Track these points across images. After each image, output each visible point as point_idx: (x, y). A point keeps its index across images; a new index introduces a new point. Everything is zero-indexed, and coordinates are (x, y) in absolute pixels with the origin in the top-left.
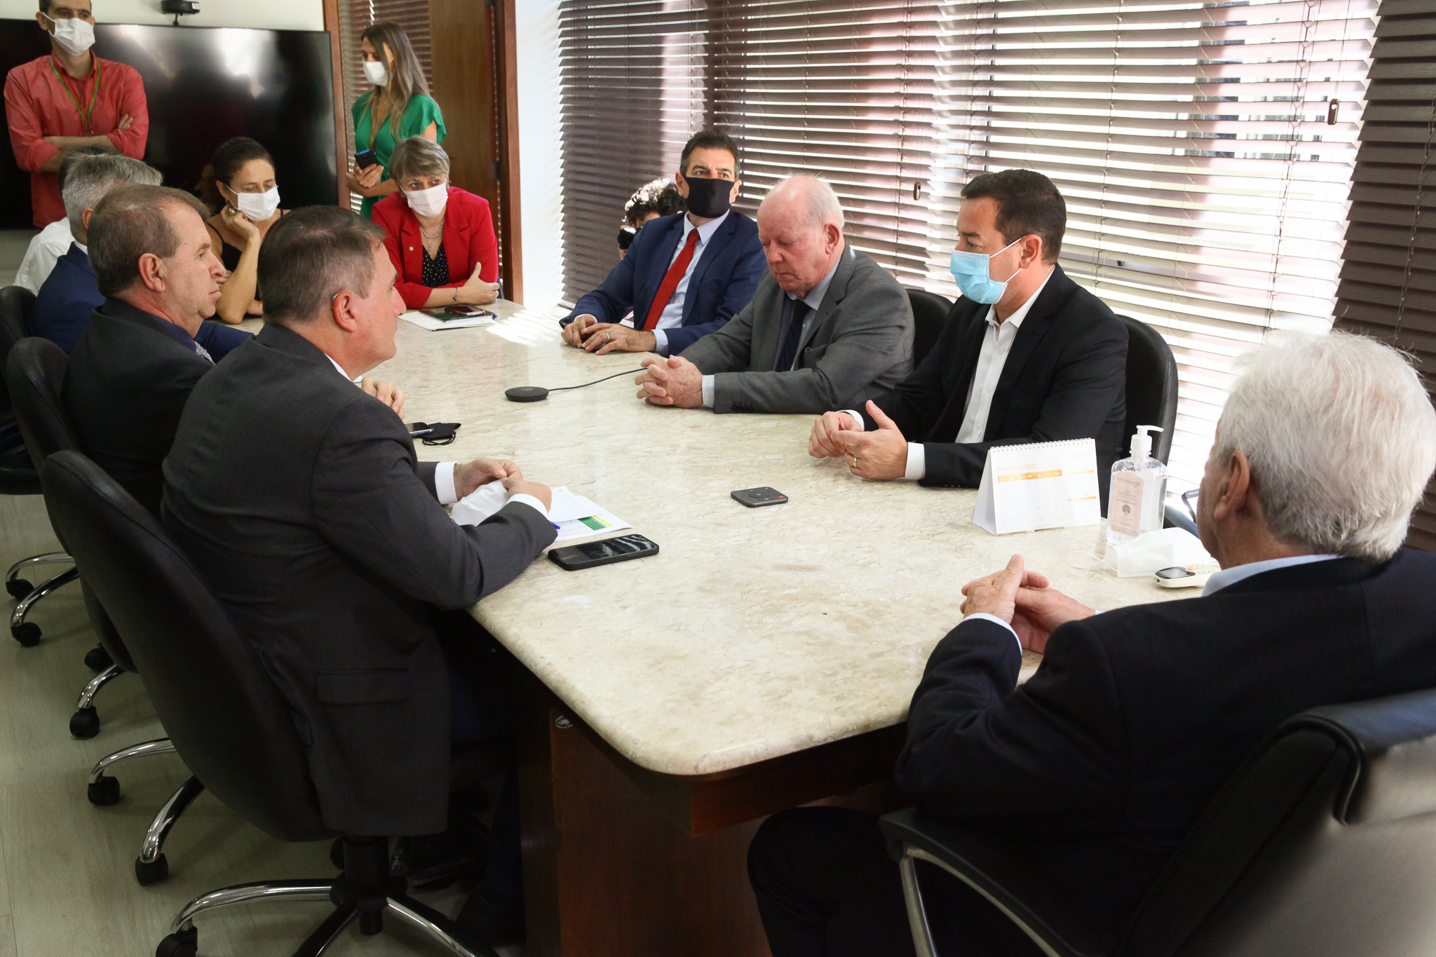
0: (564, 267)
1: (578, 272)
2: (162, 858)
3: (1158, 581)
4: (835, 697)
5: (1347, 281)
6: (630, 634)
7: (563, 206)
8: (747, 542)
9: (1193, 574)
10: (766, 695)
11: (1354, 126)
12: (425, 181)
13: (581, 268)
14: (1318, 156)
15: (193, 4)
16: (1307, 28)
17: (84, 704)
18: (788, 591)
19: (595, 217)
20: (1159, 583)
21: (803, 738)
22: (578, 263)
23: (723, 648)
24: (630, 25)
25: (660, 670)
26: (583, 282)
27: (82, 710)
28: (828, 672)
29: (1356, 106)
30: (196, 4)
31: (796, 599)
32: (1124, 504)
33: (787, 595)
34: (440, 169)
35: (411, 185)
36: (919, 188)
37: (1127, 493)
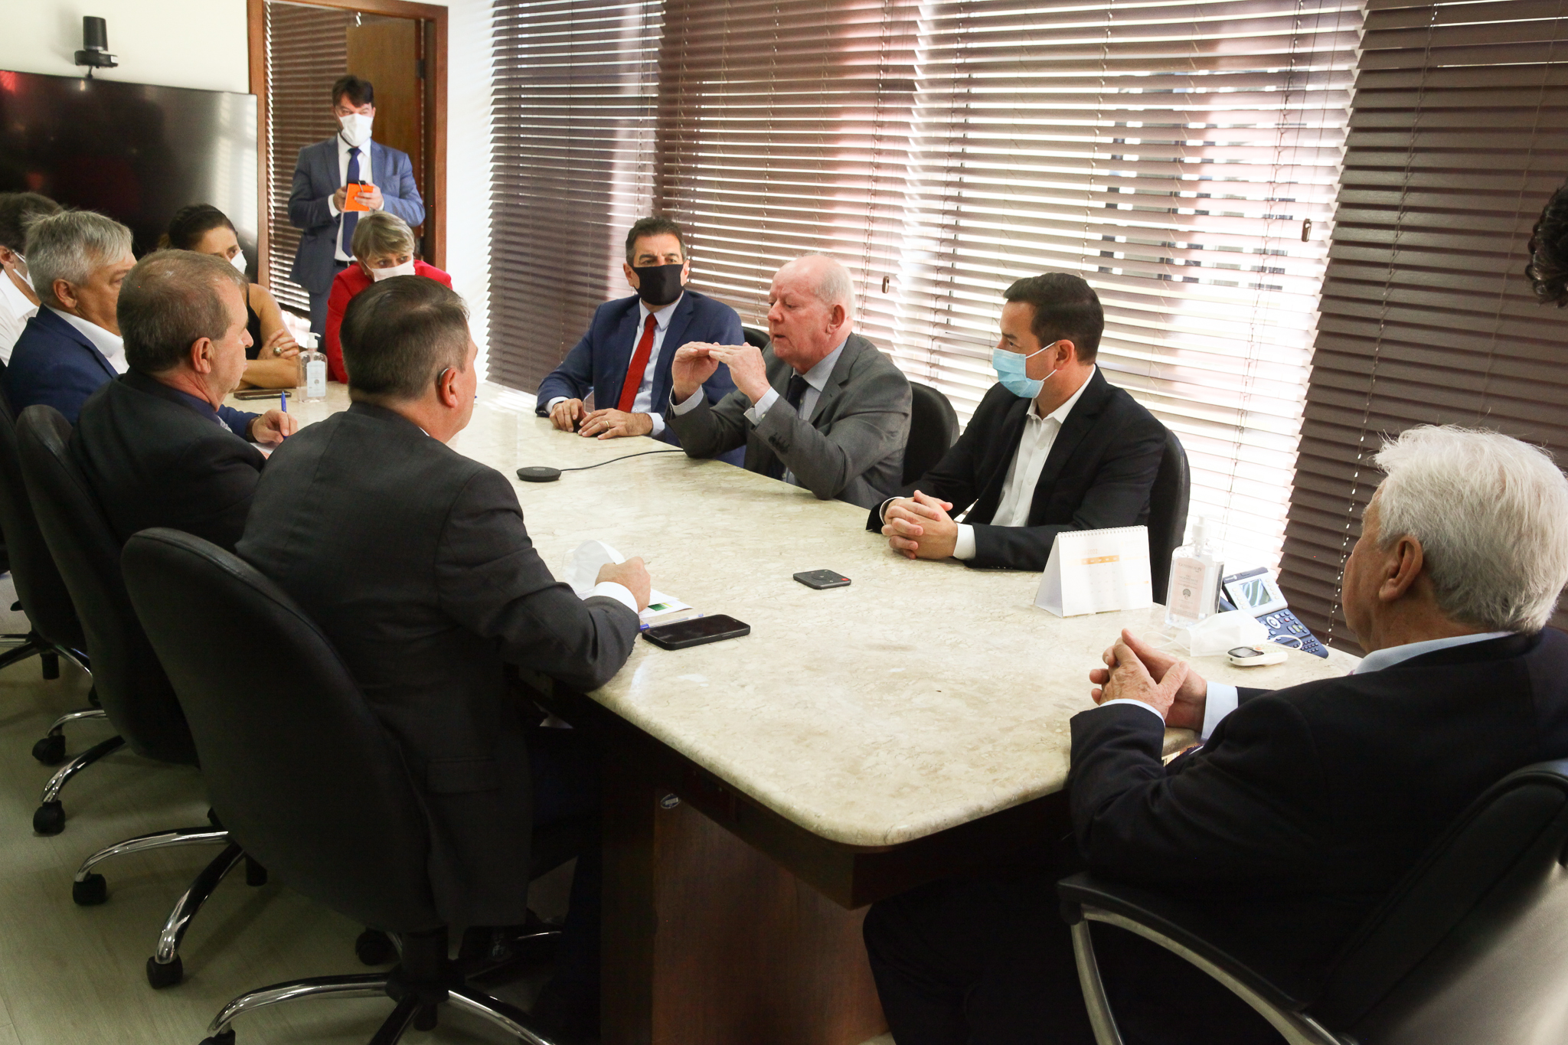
0: (488, 347)
1: (504, 353)
2: (177, 960)
3: (1231, 659)
4: (988, 770)
5: (1315, 385)
6: (761, 712)
7: (489, 284)
8: (830, 622)
9: (1262, 653)
10: (921, 768)
11: (1322, 243)
12: (393, 258)
13: (507, 349)
14: (1284, 270)
15: (112, 58)
16: (1279, 153)
17: (49, 798)
18: (893, 670)
19: (527, 297)
20: (1233, 662)
21: (975, 809)
22: (505, 343)
23: (858, 724)
24: (572, 107)
25: (807, 746)
26: (510, 362)
27: (46, 804)
28: (970, 747)
29: (1325, 225)
30: (115, 58)
31: (905, 677)
32: (1185, 588)
33: (894, 674)
34: (408, 245)
35: (379, 263)
36: (888, 282)
37: (1188, 577)
